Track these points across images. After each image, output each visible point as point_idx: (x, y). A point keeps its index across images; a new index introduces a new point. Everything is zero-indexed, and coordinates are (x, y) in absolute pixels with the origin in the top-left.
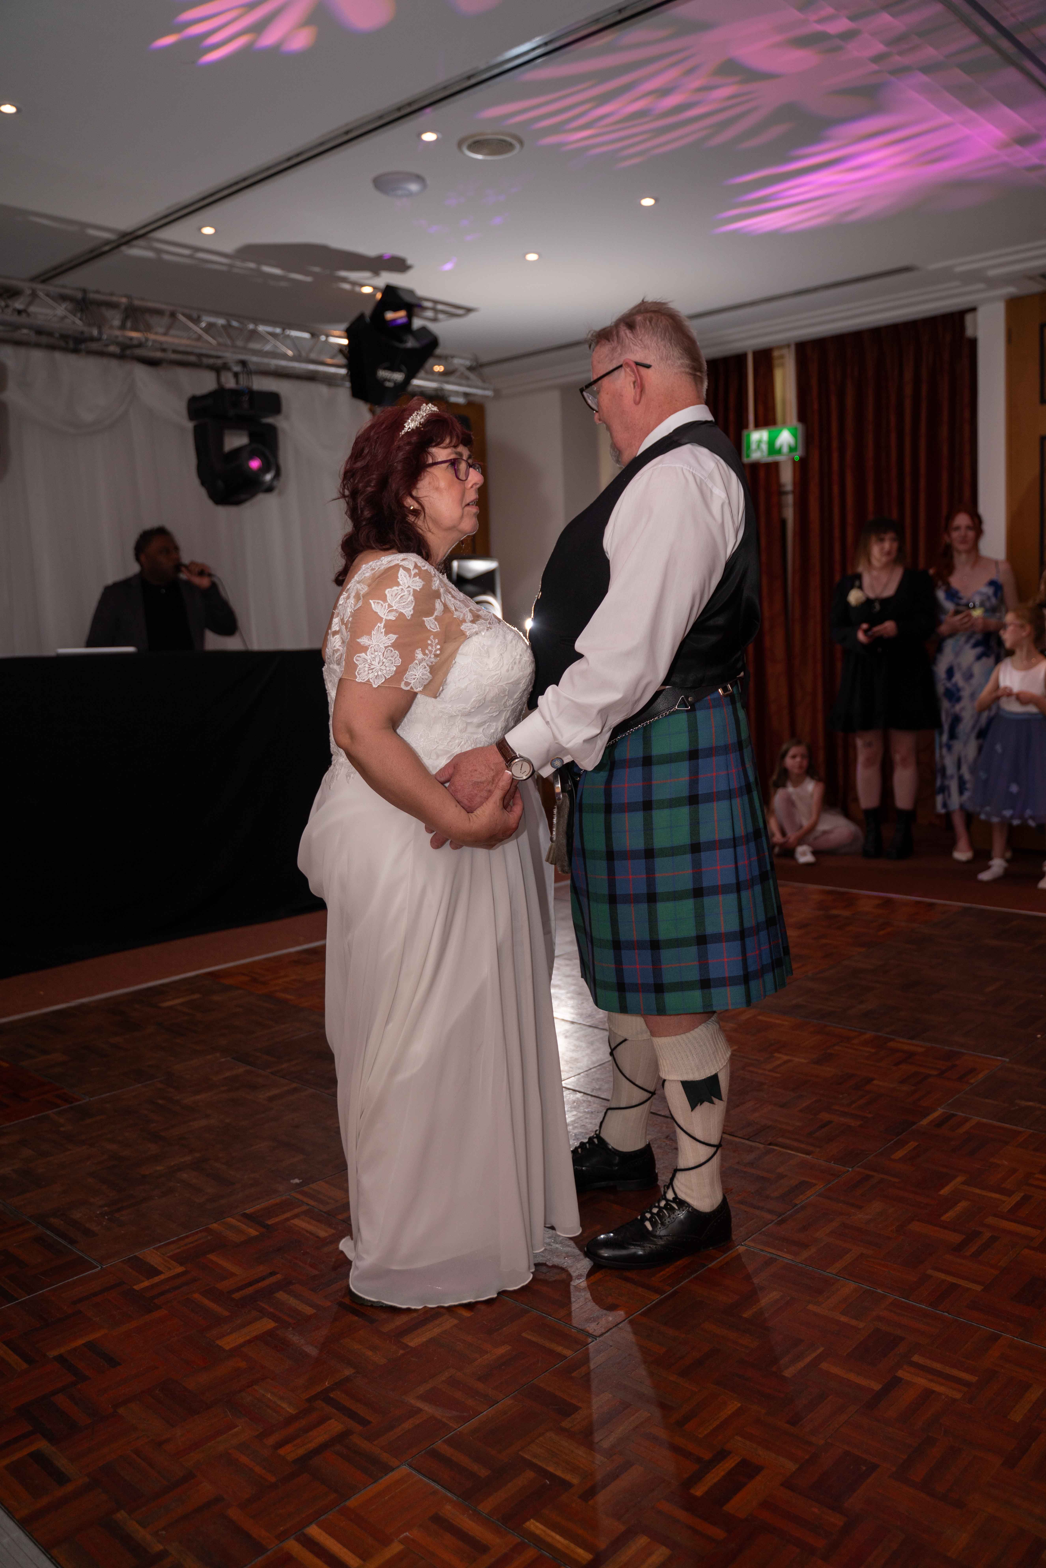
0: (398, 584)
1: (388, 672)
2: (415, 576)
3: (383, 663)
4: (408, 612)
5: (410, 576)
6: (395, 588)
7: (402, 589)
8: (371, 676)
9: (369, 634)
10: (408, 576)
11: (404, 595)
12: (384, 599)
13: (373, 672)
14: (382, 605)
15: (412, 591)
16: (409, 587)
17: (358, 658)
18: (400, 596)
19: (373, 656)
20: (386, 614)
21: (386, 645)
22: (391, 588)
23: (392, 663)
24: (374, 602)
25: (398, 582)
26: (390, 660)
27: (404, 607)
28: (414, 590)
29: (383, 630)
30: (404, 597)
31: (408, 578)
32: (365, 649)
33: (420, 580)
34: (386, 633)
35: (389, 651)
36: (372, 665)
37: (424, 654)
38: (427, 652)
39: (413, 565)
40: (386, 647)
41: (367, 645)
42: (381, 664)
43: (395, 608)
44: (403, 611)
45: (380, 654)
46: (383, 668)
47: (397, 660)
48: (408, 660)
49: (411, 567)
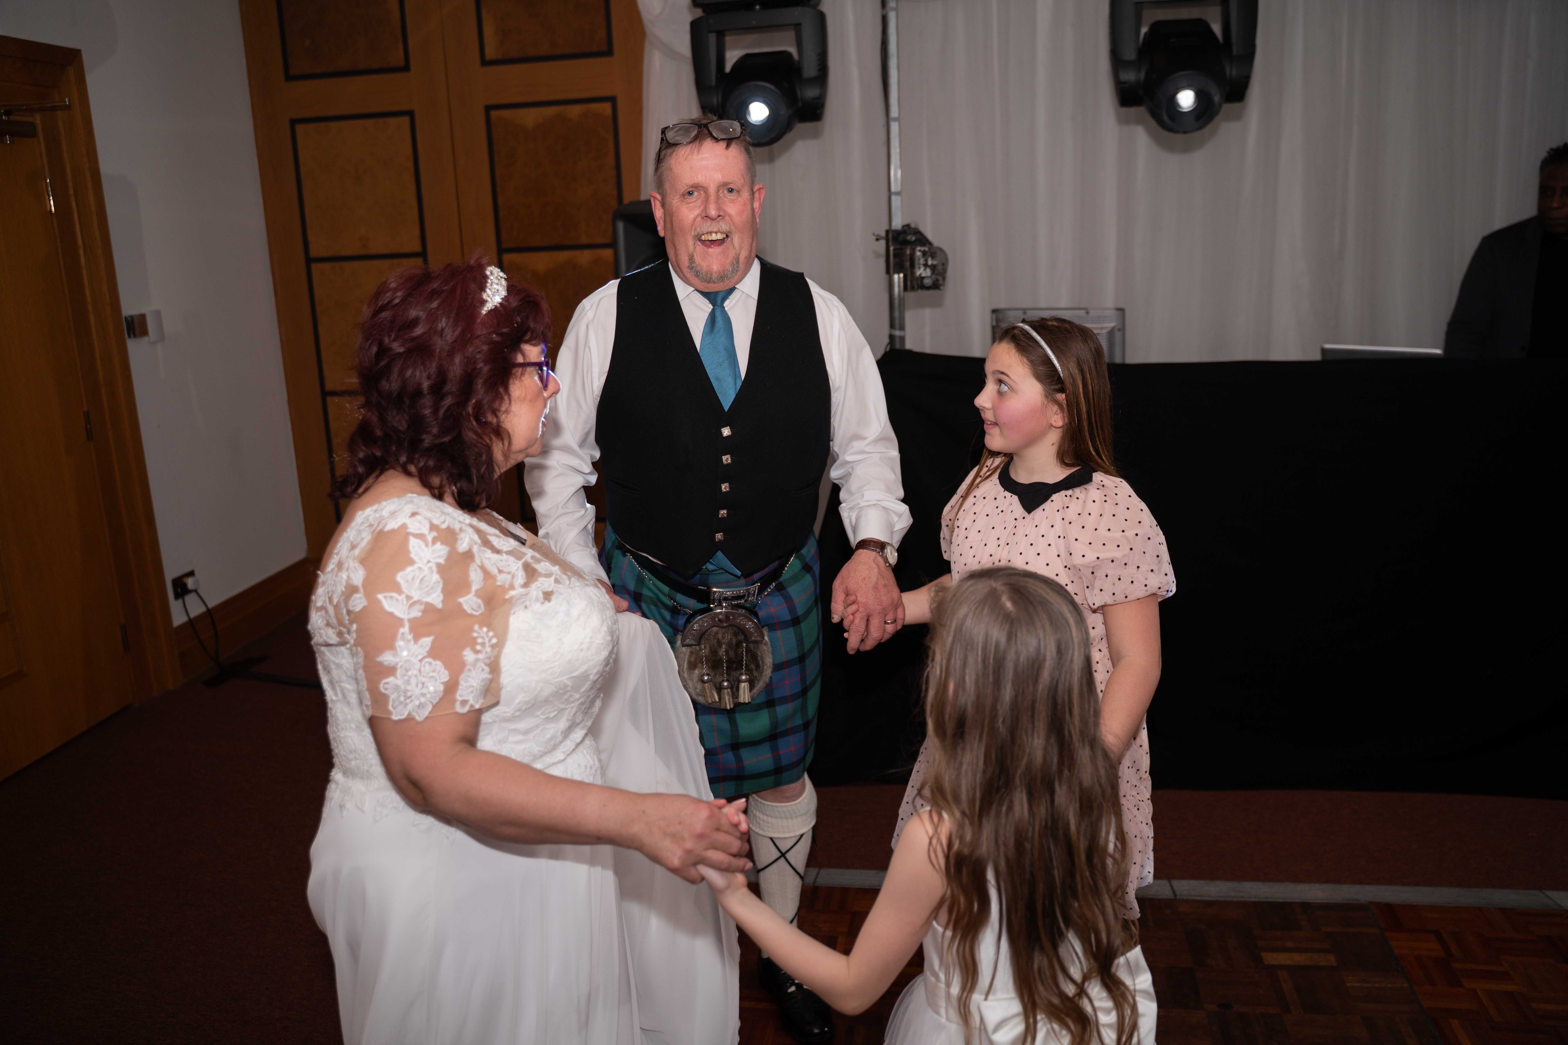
0: (412, 562)
1: (433, 695)
2: (434, 541)
3: (423, 684)
4: (436, 599)
5: (427, 545)
6: (410, 568)
7: (420, 568)
8: (410, 707)
9: (391, 647)
10: (423, 545)
11: (425, 576)
12: (398, 589)
13: (412, 701)
14: (396, 599)
15: (434, 567)
16: (429, 562)
17: (386, 686)
18: (419, 579)
19: (406, 678)
20: (406, 612)
21: (420, 657)
22: (404, 570)
23: (436, 680)
24: (385, 597)
26: (432, 677)
27: (428, 594)
28: (438, 565)
29: (410, 637)
30: (426, 579)
31: (425, 548)
32: (391, 671)
33: (443, 547)
34: (416, 638)
35: (427, 665)
36: (408, 691)
37: (477, 652)
38: (478, 647)
39: (428, 526)
40: (421, 661)
41: (393, 664)
42: (420, 685)
43: (416, 598)
44: (429, 599)
45: (415, 672)
46: (424, 691)
47: (441, 673)
48: (456, 668)
49: (425, 530)
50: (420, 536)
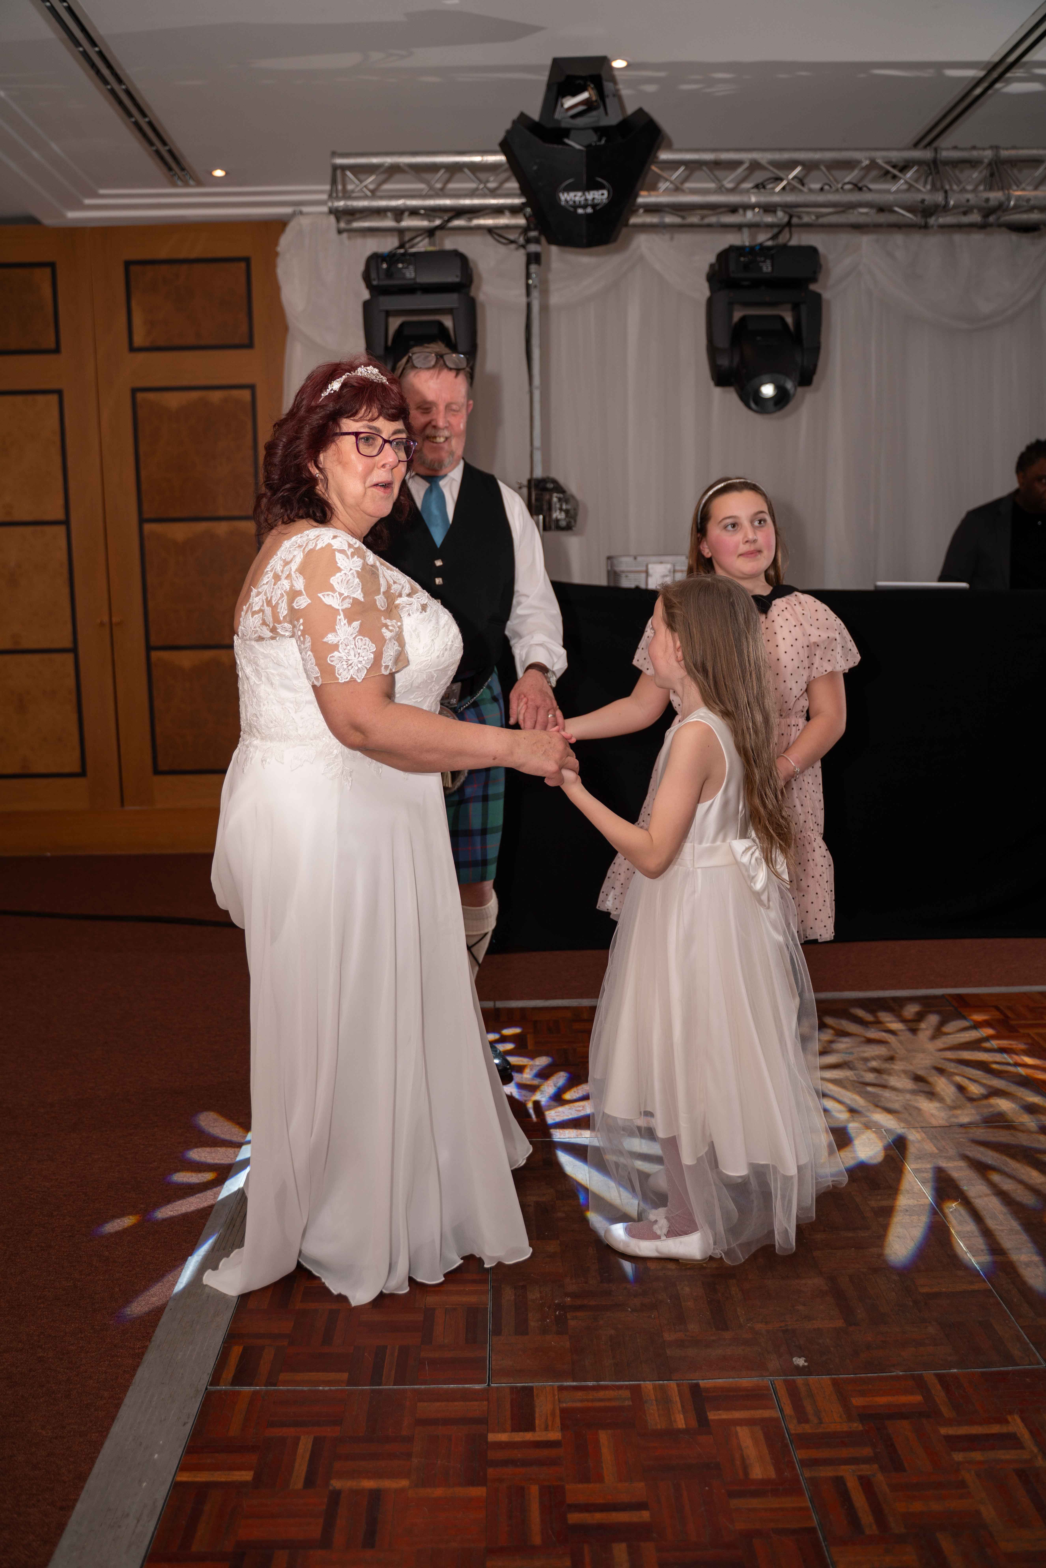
0: (339, 570)
1: (367, 661)
2: (351, 555)
3: (359, 654)
4: (359, 596)
5: (348, 558)
6: (338, 575)
7: (345, 574)
9: (333, 630)
10: (346, 558)
11: (349, 580)
12: (332, 589)
13: (352, 667)
14: (332, 596)
15: (355, 573)
16: (350, 570)
17: (332, 659)
18: (346, 581)
19: (346, 651)
20: (340, 605)
21: (354, 636)
22: (335, 575)
23: (367, 650)
24: (324, 595)
25: (339, 568)
26: (364, 648)
27: (354, 591)
28: (357, 572)
29: (345, 622)
30: (350, 582)
31: (347, 560)
32: (335, 647)
33: (359, 559)
34: (350, 623)
35: (359, 640)
36: (349, 660)
37: (391, 631)
38: (389, 629)
39: (346, 544)
40: (354, 638)
41: (335, 642)
42: (357, 655)
43: (346, 594)
44: (354, 595)
45: (352, 646)
46: (361, 659)
47: (370, 646)
48: (380, 642)
49: (346, 547)
50: (342, 552)
